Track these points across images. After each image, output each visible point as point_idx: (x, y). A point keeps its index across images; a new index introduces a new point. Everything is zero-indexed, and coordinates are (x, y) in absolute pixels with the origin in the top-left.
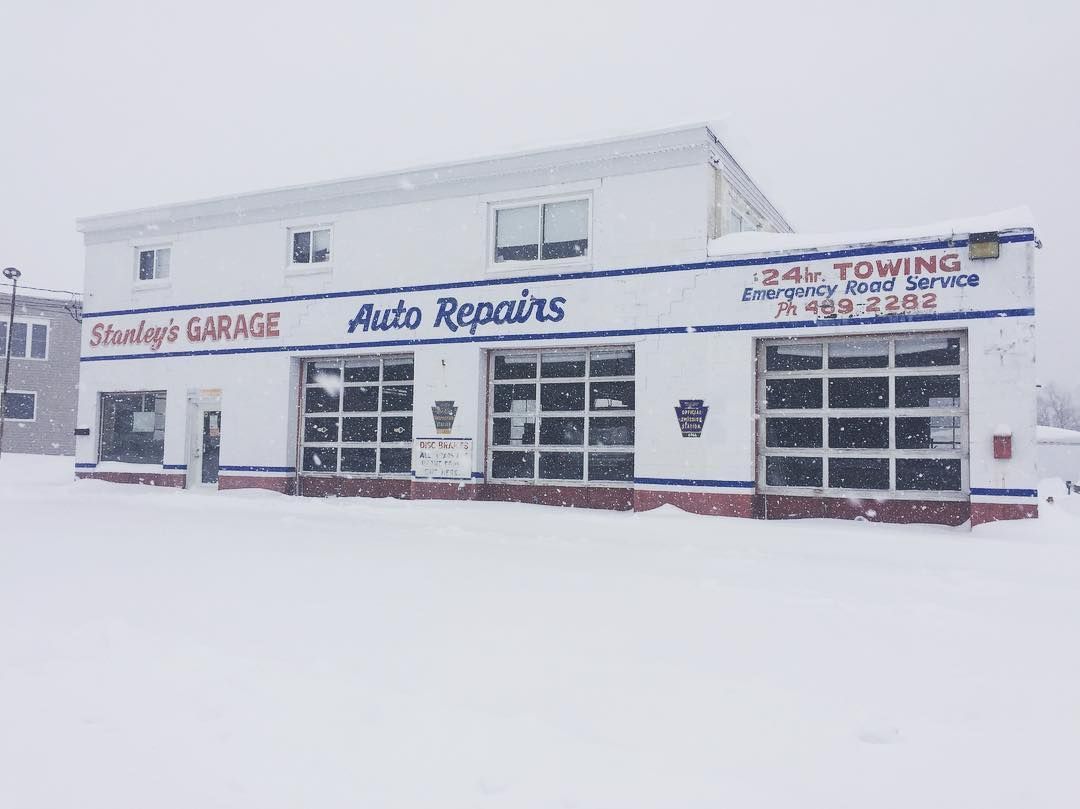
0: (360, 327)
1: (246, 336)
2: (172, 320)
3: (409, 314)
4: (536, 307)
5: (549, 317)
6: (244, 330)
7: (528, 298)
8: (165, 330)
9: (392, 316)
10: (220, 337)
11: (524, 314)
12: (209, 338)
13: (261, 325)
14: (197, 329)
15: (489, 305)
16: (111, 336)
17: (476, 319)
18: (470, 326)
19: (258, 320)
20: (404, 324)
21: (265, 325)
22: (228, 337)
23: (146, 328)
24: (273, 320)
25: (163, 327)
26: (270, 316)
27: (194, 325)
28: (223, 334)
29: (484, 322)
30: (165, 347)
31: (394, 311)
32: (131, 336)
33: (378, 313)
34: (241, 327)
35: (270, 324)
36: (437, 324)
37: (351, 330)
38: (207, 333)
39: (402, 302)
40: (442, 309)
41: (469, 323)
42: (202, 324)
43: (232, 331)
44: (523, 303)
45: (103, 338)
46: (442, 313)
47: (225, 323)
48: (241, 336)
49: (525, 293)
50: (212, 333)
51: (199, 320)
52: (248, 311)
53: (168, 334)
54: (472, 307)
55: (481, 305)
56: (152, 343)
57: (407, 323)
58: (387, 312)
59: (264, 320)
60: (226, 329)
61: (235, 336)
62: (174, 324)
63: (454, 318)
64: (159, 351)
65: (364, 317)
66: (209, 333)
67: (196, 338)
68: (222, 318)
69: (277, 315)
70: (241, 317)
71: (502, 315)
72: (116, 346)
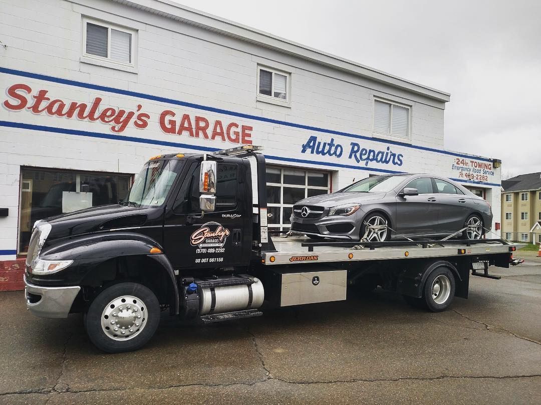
0: (309, 150)
1: (224, 139)
2: (140, 107)
3: (336, 148)
4: (392, 157)
5: (397, 163)
6: (221, 134)
7: (389, 151)
8: (131, 114)
9: (327, 147)
10: (197, 135)
11: (387, 160)
12: (185, 133)
13: (237, 133)
14: (173, 123)
15: (373, 151)
16: (44, 104)
17: (368, 158)
18: (365, 161)
19: (233, 129)
20: (333, 153)
21: (240, 135)
22: (206, 136)
23: (101, 108)
24: (247, 132)
25: (127, 111)
26: (244, 128)
27: (168, 118)
28: (201, 133)
29: (371, 160)
30: (131, 130)
31: (329, 144)
32: (78, 109)
33: (319, 143)
34: (218, 130)
35: (244, 135)
36: (350, 157)
37: (304, 151)
38: (182, 128)
39: (332, 140)
40: (353, 148)
41: (365, 160)
42: (178, 119)
43: (209, 132)
44: (387, 153)
45: (31, 102)
46: (353, 151)
47: (202, 124)
48: (218, 138)
49: (388, 149)
50: (189, 129)
51: (173, 114)
52: (226, 120)
53: (134, 119)
54: (366, 151)
55: (370, 151)
56: (113, 123)
57: (335, 153)
58: (325, 144)
59: (239, 130)
60: (204, 129)
61: (213, 138)
62: (141, 112)
63: (358, 155)
64: (122, 134)
65: (311, 144)
66: (186, 129)
67: (172, 131)
68: (198, 119)
69: (251, 129)
70: (218, 123)
71: (379, 158)
72: (55, 117)
